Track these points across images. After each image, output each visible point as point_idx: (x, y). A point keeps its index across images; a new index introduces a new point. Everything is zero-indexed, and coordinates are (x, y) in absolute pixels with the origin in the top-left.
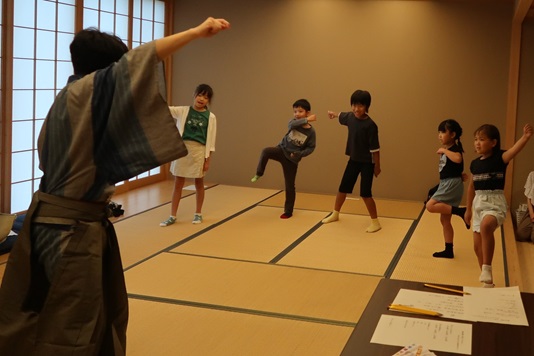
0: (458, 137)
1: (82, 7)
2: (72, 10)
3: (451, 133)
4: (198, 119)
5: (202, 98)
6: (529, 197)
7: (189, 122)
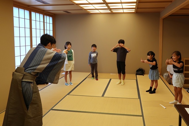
0: (154, 56)
1: (31, 20)
2: (29, 21)
3: (152, 55)
4: (70, 53)
5: (70, 46)
6: (169, 71)
7: (68, 55)
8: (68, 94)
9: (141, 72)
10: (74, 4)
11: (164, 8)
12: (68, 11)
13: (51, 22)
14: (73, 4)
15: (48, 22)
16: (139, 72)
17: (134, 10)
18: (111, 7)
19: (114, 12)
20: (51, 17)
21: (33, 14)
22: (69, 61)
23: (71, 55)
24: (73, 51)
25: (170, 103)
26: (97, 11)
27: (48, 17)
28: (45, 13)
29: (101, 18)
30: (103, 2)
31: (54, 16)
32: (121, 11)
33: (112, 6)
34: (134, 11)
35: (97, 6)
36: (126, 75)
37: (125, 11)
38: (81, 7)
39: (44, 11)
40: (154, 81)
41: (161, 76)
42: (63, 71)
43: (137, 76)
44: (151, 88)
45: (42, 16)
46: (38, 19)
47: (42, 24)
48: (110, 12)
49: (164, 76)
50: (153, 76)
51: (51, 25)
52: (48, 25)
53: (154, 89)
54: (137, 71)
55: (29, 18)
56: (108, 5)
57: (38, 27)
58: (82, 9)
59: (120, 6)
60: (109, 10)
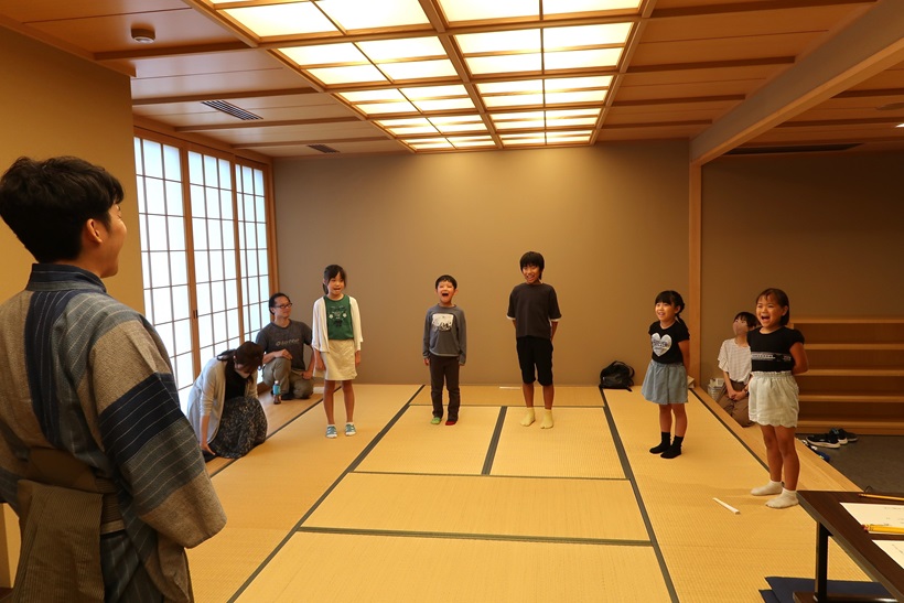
4: (340, 309)
5: (338, 283)
6: (725, 370)
7: (331, 316)
8: (351, 468)
9: (618, 376)
10: (360, 117)
11: (709, 121)
12: (327, 145)
13: (260, 190)
14: (354, 119)
15: (248, 189)
16: (613, 379)
17: (590, 132)
18: (499, 126)
19: (506, 142)
20: (258, 168)
21: (194, 159)
22: (336, 342)
23: (345, 315)
24: (353, 301)
25: (755, 491)
26: (442, 143)
27: (247, 172)
28: (237, 155)
29: (457, 168)
30: (473, 106)
31: (270, 165)
32: (538, 139)
33: (502, 122)
34: (587, 138)
35: (444, 124)
36: (556, 389)
37: (553, 138)
38: (384, 128)
39: (233, 145)
40: (671, 410)
41: (700, 392)
42: (320, 381)
43: (605, 391)
44: (666, 436)
45: (225, 166)
46: (211, 180)
47: (227, 196)
48: (492, 143)
49: (712, 391)
50: (665, 389)
51: (261, 202)
52: (249, 199)
53: (676, 437)
54: (605, 373)
55: (178, 177)
56: (490, 118)
57: (213, 212)
58: (385, 136)
59: (536, 119)
60: (489, 137)
